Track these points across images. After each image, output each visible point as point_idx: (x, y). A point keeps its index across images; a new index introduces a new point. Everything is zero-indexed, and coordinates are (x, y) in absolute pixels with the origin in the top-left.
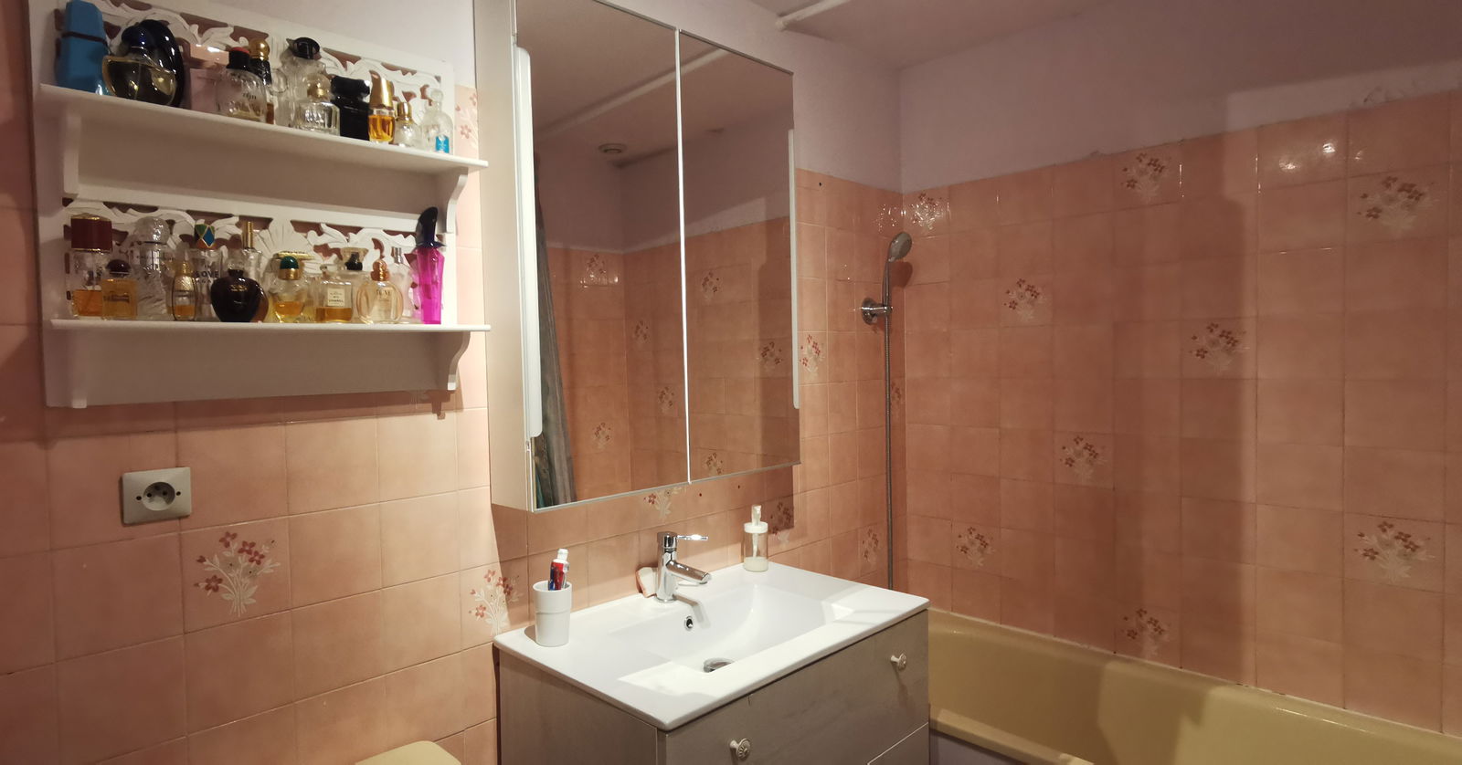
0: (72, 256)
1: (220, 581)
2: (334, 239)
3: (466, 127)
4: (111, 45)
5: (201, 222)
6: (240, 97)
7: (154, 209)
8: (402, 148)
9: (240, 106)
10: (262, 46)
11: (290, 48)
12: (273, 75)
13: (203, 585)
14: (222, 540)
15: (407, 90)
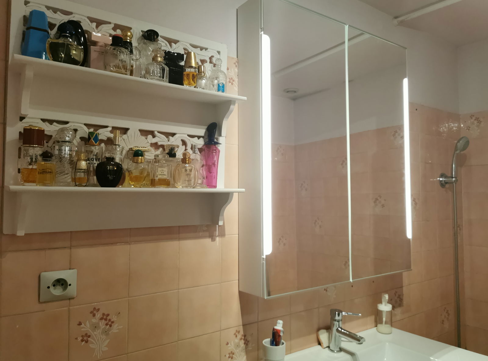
0: (22, 149)
1: (89, 336)
2: (161, 140)
3: (232, 78)
4: (51, 34)
5: (92, 130)
6: (117, 62)
7: (67, 123)
8: (199, 90)
9: (117, 67)
10: (129, 34)
11: (143, 36)
12: (134, 50)
13: (80, 339)
14: (91, 312)
15: (202, 58)
